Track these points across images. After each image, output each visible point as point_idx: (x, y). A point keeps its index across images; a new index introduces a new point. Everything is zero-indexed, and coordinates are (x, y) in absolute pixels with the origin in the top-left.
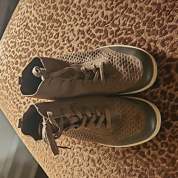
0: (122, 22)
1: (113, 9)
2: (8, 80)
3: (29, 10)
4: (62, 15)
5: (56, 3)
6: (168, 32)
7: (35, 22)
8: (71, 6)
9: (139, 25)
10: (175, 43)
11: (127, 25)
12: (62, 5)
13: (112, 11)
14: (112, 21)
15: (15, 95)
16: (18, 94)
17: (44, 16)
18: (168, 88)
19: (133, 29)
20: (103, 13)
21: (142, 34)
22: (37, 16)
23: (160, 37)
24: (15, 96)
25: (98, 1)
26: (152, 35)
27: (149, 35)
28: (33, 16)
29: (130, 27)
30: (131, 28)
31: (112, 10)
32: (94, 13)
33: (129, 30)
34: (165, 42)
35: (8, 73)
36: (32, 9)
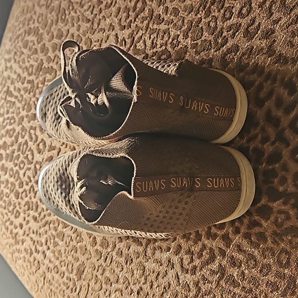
0: (149, 43)
1: (132, 24)
3: (9, 65)
4: (56, 58)
5: (44, 42)
6: (227, 38)
7: (18, 82)
9: (177, 40)
10: (244, 54)
11: (159, 46)
12: (53, 41)
13: (130, 29)
14: (133, 46)
15: (6, 214)
16: (10, 212)
17: (31, 69)
19: (170, 49)
20: (117, 37)
21: (186, 53)
23: (216, 51)
24: (5, 216)
25: (105, 20)
26: (202, 52)
27: (197, 53)
28: (15, 72)
29: (164, 48)
30: (166, 48)
31: (130, 27)
32: (104, 41)
33: (163, 52)
34: (227, 57)
36: (13, 61)
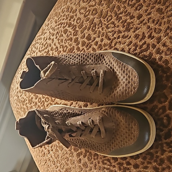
2: (26, 102)
3: (52, 37)
4: (83, 50)
5: (78, 36)
7: (55, 51)
8: (93, 43)
12: (83, 40)
17: (65, 48)
22: (59, 46)
25: (120, 44)
28: (55, 45)
35: (27, 96)
36: (55, 37)
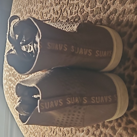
0: (69, 12)
1: (61, 2)
5: (23, 15)
6: (110, 5)
8: (32, 13)
9: (83, 9)
10: (120, 15)
11: (74, 13)
12: (27, 15)
14: (61, 15)
18: (125, 69)
19: (79, 15)
20: (54, 10)
21: (87, 16)
23: (104, 14)
26: (96, 15)
27: (94, 16)
29: (76, 14)
30: (77, 14)
31: (60, 4)
32: (48, 13)
33: (76, 17)
34: (110, 17)
